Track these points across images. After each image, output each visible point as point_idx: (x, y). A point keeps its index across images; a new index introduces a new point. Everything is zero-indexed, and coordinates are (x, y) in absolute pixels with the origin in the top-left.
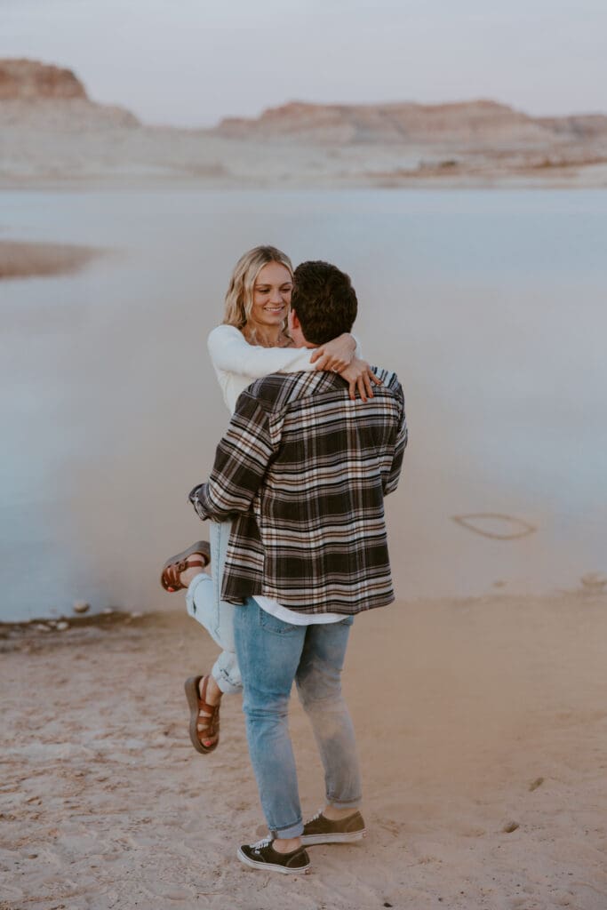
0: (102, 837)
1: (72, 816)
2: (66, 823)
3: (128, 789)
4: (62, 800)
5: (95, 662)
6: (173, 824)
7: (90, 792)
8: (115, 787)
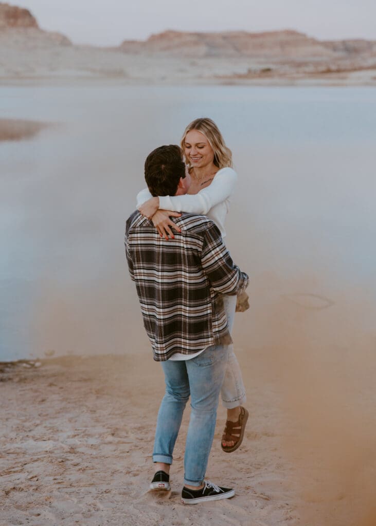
0: (80, 502)
1: (59, 488)
2: (56, 493)
3: (93, 471)
4: (52, 478)
5: (61, 388)
6: (124, 494)
7: (68, 472)
8: (85, 470)
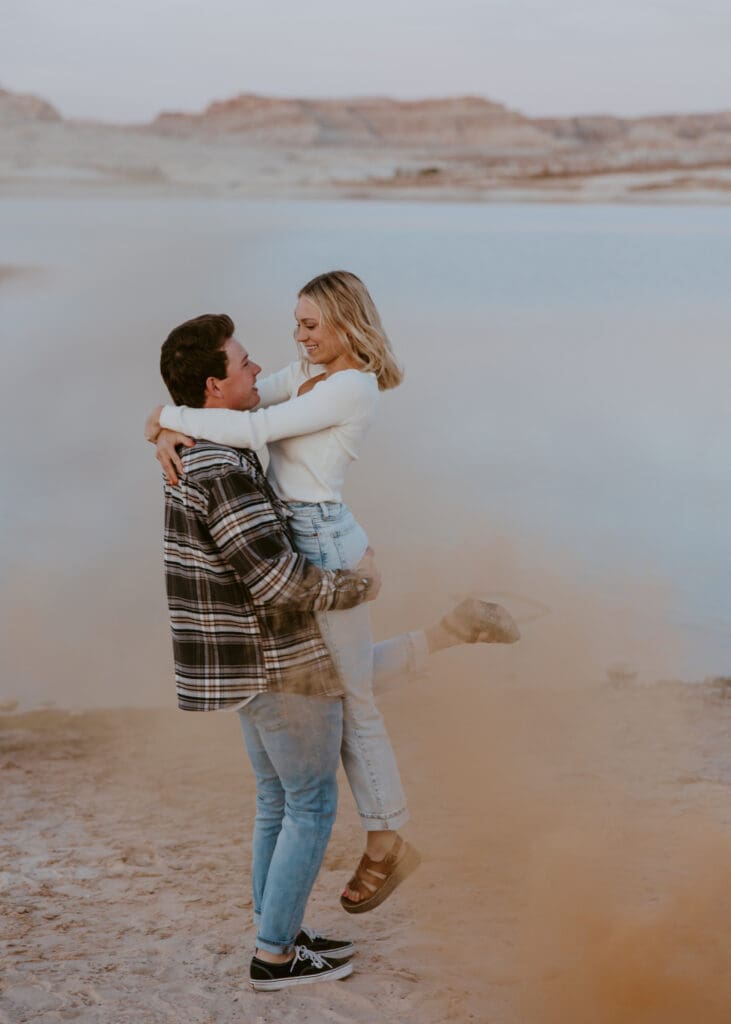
0: (57, 988)
1: (18, 963)
2: (10, 971)
3: (83, 930)
4: (5, 943)
5: (28, 772)
6: (143, 972)
7: (36, 933)
8: (68, 927)
